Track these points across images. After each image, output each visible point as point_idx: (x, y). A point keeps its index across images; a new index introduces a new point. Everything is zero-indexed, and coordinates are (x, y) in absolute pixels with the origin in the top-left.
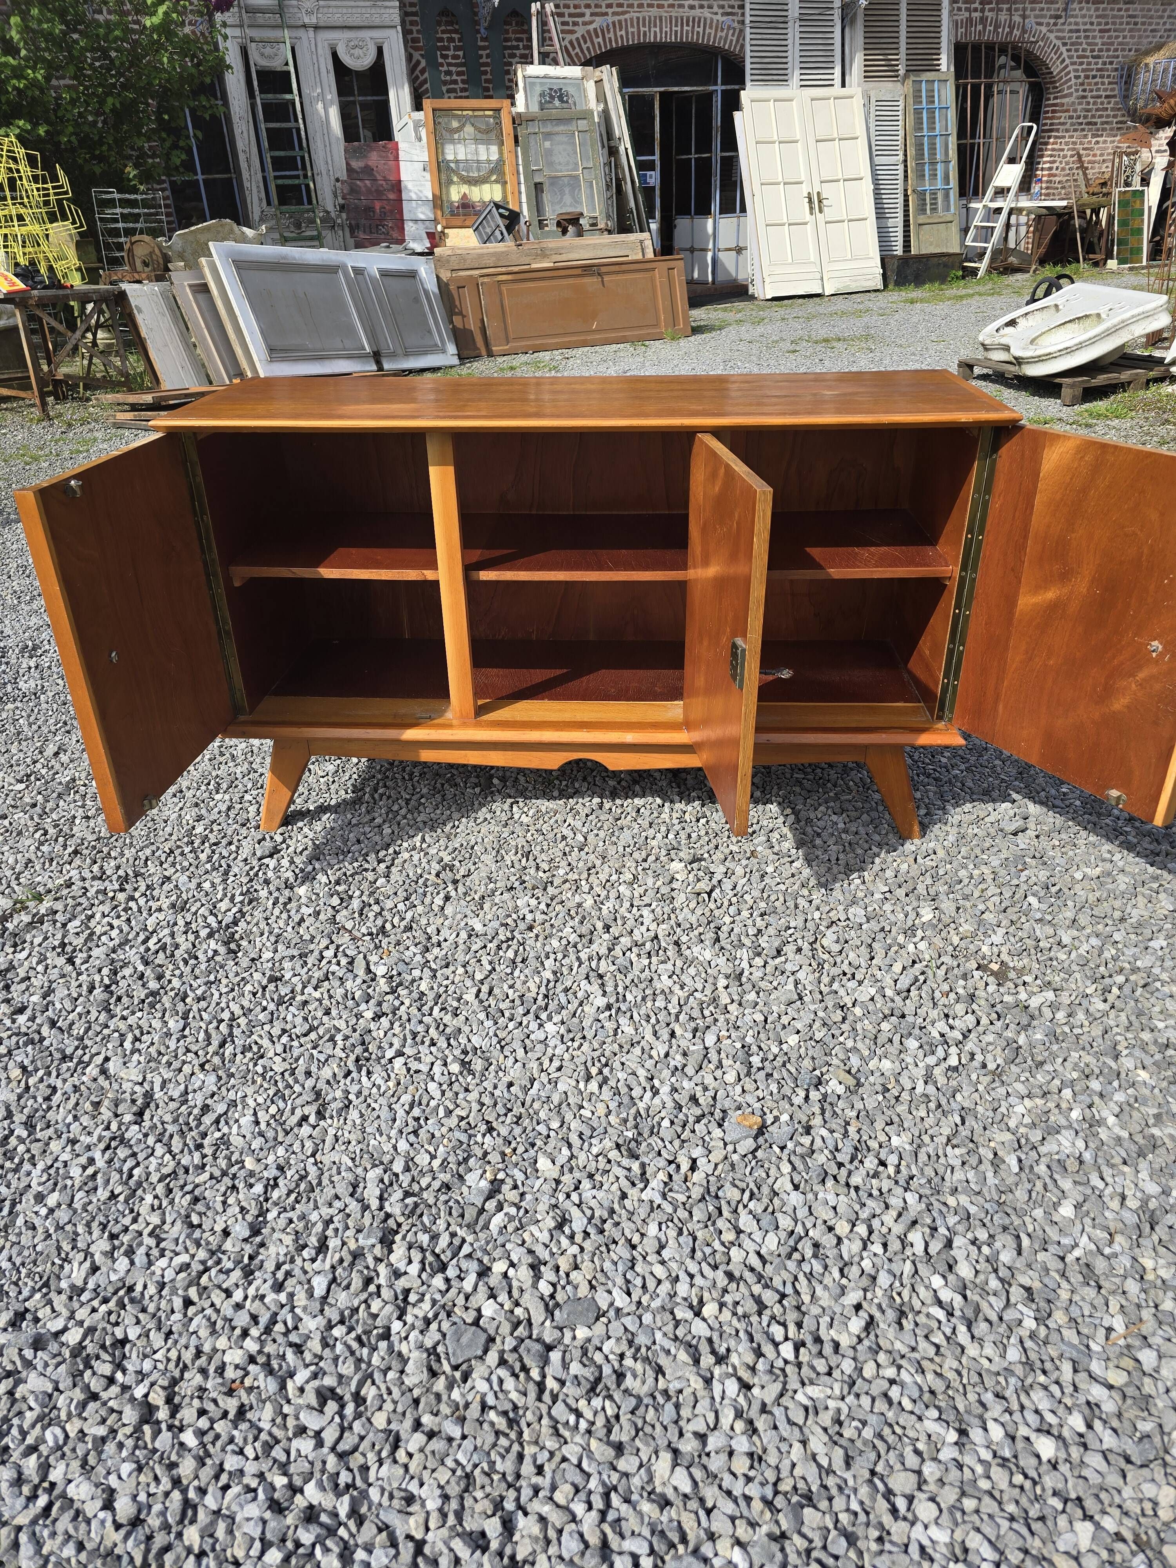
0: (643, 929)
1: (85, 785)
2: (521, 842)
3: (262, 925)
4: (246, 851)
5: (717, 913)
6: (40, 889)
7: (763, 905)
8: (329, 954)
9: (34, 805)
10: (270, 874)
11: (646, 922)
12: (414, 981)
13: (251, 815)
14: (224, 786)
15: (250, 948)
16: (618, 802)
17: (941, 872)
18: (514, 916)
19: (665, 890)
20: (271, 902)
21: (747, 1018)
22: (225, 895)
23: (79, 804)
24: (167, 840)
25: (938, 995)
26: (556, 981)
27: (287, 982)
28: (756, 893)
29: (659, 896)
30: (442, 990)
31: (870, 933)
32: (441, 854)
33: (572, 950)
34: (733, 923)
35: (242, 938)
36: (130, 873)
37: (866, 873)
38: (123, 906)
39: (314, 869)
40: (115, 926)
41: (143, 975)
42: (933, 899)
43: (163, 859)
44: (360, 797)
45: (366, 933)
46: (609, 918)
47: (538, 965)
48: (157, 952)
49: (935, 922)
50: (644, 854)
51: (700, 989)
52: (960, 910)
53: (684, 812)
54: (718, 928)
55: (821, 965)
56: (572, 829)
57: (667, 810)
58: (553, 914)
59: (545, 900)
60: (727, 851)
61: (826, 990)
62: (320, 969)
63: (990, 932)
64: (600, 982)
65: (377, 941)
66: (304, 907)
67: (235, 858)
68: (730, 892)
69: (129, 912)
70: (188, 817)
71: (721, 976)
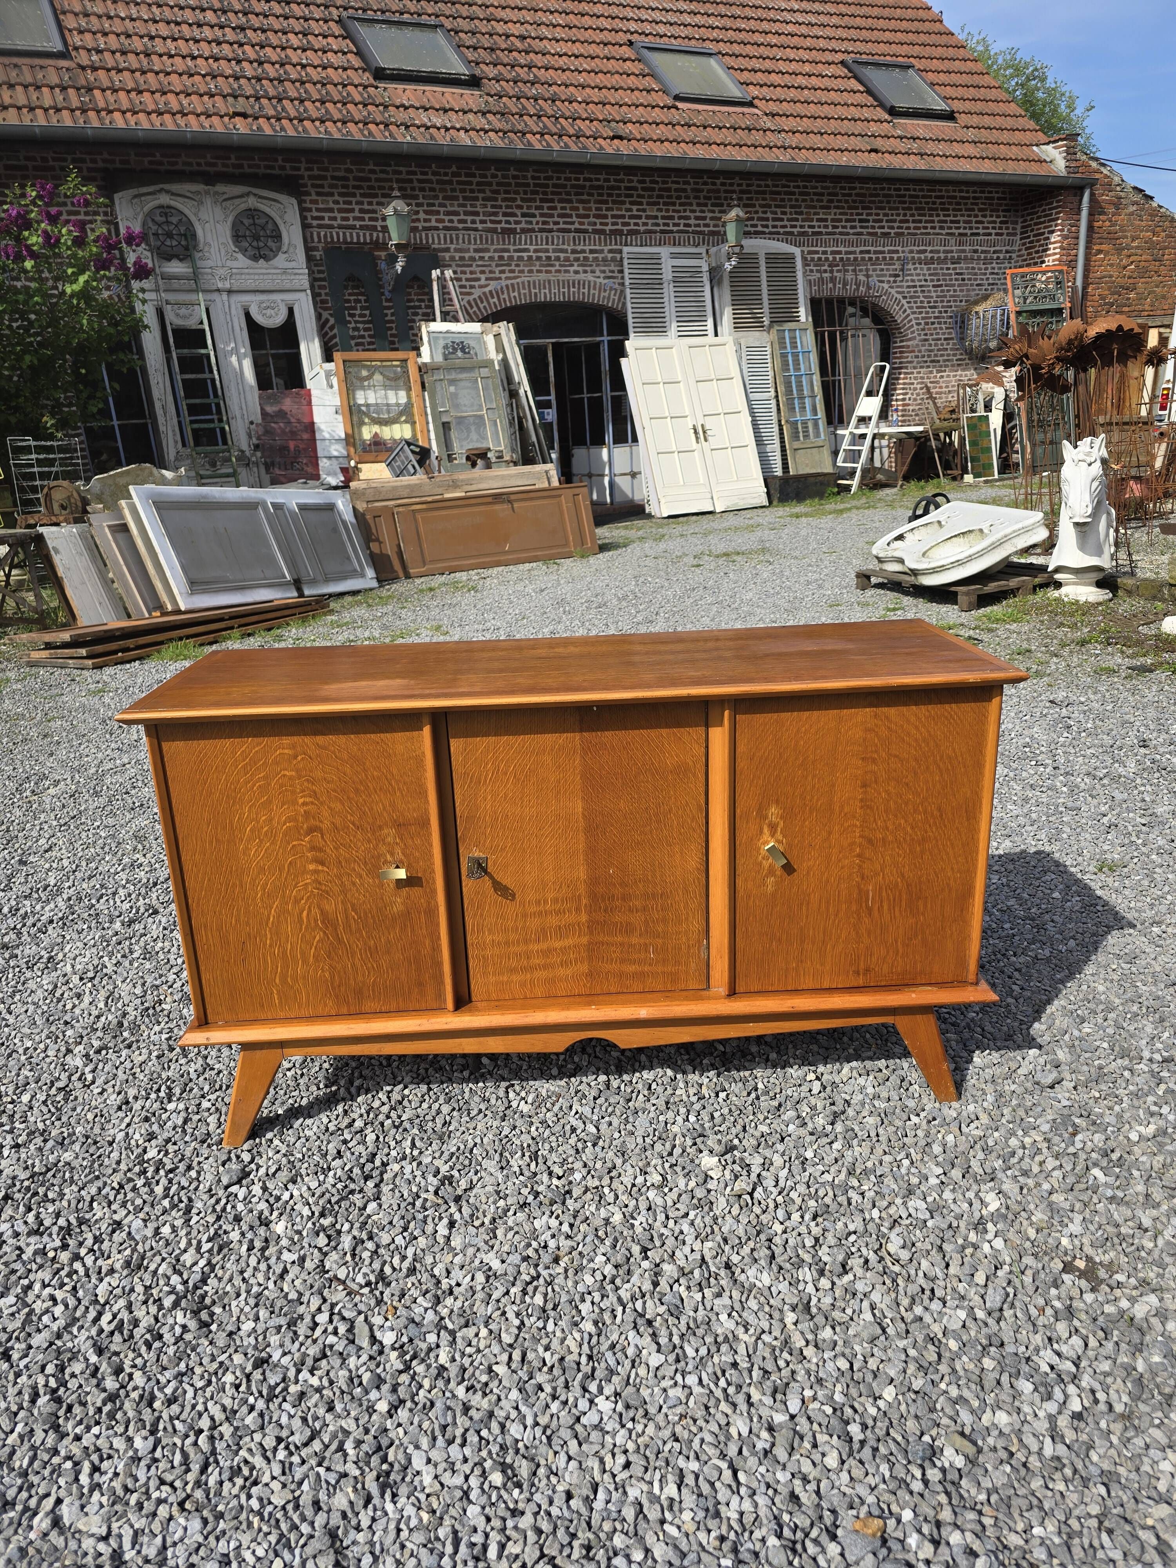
0: (687, 1249)
1: (12, 1102)
2: (526, 1139)
3: (237, 1281)
4: (209, 1177)
5: (764, 1218)
7: (812, 1203)
8: (322, 1318)
10: (240, 1207)
11: (689, 1239)
12: (430, 1350)
13: (211, 1128)
14: (177, 1091)
15: (225, 1317)
16: (626, 1077)
17: (991, 1143)
18: (535, 1244)
19: (700, 1193)
20: (245, 1247)
21: (830, 1366)
22: (189, 1244)
23: (7, 1128)
24: (114, 1171)
25: (1034, 1312)
26: (599, 1335)
27: (276, 1366)
28: (802, 1188)
29: (695, 1201)
30: (466, 1361)
31: (937, 1231)
32: (437, 1163)
33: (609, 1287)
34: (785, 1232)
35: (214, 1303)
36: (74, 1222)
37: (912, 1151)
38: (67, 1269)
39: (292, 1196)
40: (59, 1300)
41: (97, 1369)
42: (992, 1180)
43: (112, 1198)
44: (335, 1093)
45: (363, 1282)
46: (644, 1237)
47: (574, 1312)
48: (112, 1333)
49: (1003, 1211)
50: (668, 1146)
51: (767, 1329)
52: (1025, 1191)
53: (701, 1085)
54: (770, 1240)
55: (894, 1281)
56: (581, 1117)
57: (682, 1085)
58: (579, 1237)
59: (567, 1218)
60: (758, 1134)
61: (909, 1317)
62: (315, 1341)
63: (1066, 1220)
64: (650, 1331)
65: (377, 1293)
66: (285, 1251)
67: (196, 1189)
68: (773, 1190)
69: (75, 1277)
70: (137, 1136)
71: (786, 1307)
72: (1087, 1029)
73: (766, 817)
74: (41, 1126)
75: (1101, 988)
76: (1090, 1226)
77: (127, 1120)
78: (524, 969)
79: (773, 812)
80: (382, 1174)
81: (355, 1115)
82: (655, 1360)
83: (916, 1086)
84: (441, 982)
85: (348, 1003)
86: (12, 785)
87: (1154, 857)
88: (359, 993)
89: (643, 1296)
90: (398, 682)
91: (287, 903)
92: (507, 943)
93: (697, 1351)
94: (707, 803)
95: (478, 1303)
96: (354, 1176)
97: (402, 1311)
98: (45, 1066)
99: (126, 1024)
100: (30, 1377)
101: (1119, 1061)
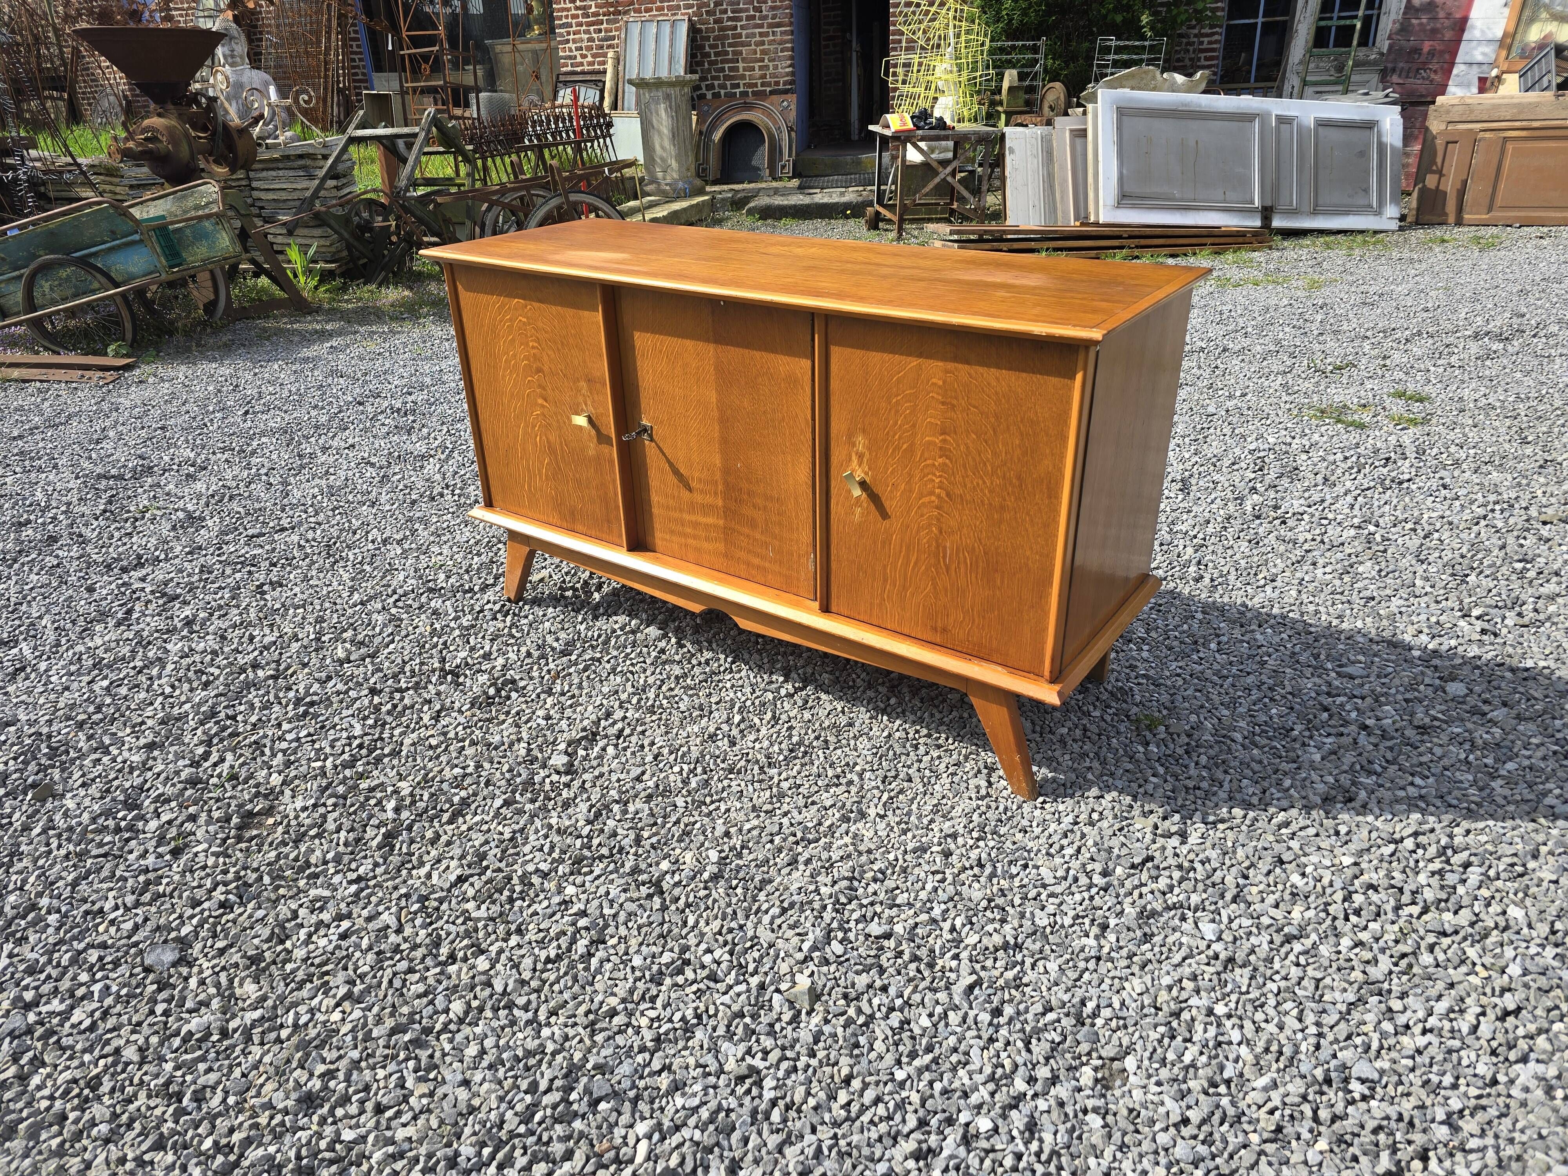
73: (854, 445)
78: (680, 534)
79: (861, 442)
85: (567, 521)
88: (573, 515)
91: (528, 427)
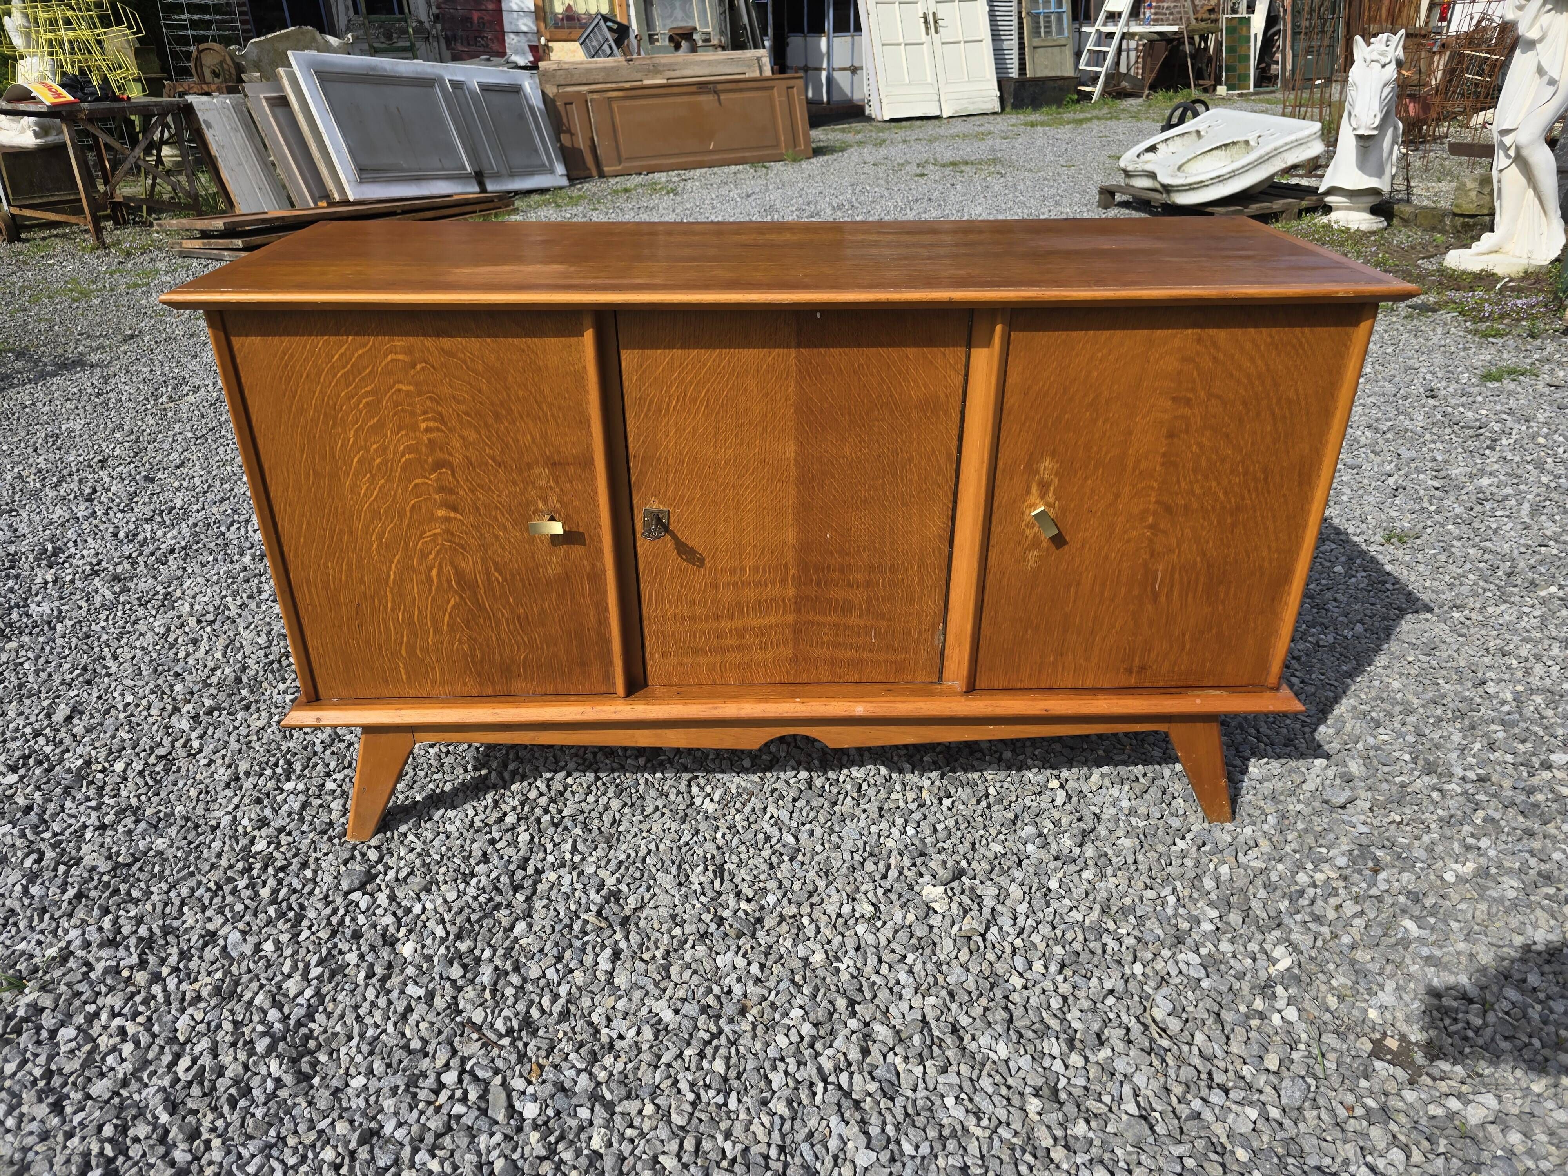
0: (904, 1006)
1: (104, 771)
2: (711, 848)
3: (350, 1019)
4: (328, 878)
5: (999, 968)
6: (22, 966)
7: (1058, 950)
8: (450, 1078)
9: (28, 810)
10: (361, 919)
11: (907, 993)
12: (582, 1128)
13: (334, 816)
14: (298, 766)
15: (331, 1069)
16: (831, 775)
17: (1274, 877)
18: (716, 989)
19: (920, 930)
20: (362, 975)
22: (295, 967)
23: (93, 803)
24: (213, 867)
25: (1342, 1113)
26: (793, 1119)
27: (388, 1141)
28: (1044, 929)
29: (914, 941)
30: (626, 1148)
31: (1214, 994)
32: (602, 873)
33: (807, 1053)
34: (1025, 987)
35: (319, 1047)
36: (157, 931)
37: (1178, 884)
38: (143, 994)
39: (424, 909)
40: (130, 1034)
41: (167, 1132)
42: (1279, 925)
43: (207, 902)
44: (484, 778)
45: (503, 1030)
46: (851, 987)
47: (762, 1084)
48: (190, 1084)
49: (1296, 971)
50: (882, 866)
51: (1004, 1119)
52: (1319, 943)
53: (921, 789)
54: (1006, 997)
55: (1164, 1060)
56: (777, 823)
57: (898, 787)
58: (771, 983)
59: (756, 957)
60: (991, 855)
61: (1184, 1111)
62: (438, 1110)
63: (1375, 988)
64: (859, 1118)
65: (520, 1044)
66: (410, 982)
67: (311, 893)
68: (1010, 930)
69: (152, 1004)
70: (245, 822)
71: (1028, 1090)
72: (1384, 735)
73: (1037, 472)
74: (134, 802)
75: (1396, 685)
76: (1404, 996)
77: (236, 800)
78: (714, 651)
79: (1047, 467)
80: (535, 884)
81: (506, 808)
82: (864, 1158)
83: (1180, 801)
84: (610, 663)
85: (493, 683)
86: (146, 389)
87: (1450, 527)
88: (507, 671)
89: (850, 1064)
90: (555, 268)
91: (411, 558)
92: (693, 619)
93: (917, 1147)
94: (959, 451)
95: (644, 1067)
96: (500, 886)
97: (549, 1074)
98: (146, 727)
99: (245, 680)
100: (83, 1139)
101: (1426, 779)
